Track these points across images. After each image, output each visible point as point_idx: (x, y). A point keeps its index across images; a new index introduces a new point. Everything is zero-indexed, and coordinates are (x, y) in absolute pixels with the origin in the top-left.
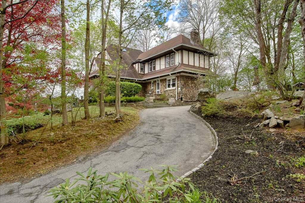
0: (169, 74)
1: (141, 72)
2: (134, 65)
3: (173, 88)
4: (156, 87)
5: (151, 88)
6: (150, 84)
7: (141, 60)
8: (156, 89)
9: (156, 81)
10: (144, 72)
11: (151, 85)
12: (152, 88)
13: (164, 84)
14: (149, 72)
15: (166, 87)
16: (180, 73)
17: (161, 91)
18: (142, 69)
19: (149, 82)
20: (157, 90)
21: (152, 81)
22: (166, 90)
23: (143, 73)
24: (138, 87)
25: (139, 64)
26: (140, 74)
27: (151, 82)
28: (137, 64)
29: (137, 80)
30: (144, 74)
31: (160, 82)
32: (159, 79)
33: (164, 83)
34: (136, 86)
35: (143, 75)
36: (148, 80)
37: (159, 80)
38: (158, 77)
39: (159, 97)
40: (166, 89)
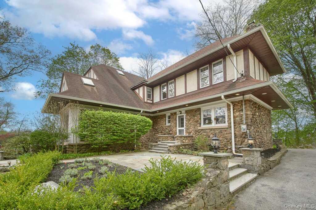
0: (220, 97)
1: (147, 100)
2: (137, 91)
3: (217, 125)
4: (176, 123)
5: (166, 124)
6: (164, 119)
7: (147, 82)
8: (176, 127)
9: (175, 113)
10: (153, 100)
11: (166, 120)
12: (168, 124)
13: (196, 118)
14: (162, 99)
15: (200, 124)
16: (243, 95)
17: (187, 129)
18: (149, 96)
19: (161, 115)
20: (178, 128)
21: (168, 114)
22: (199, 128)
23: (151, 102)
24: (146, 122)
25: (145, 87)
26: (147, 103)
27: (165, 115)
28: (141, 89)
29: (143, 111)
30: (153, 104)
31: (185, 115)
32: (183, 110)
33: (194, 116)
34: (143, 121)
35: (151, 105)
36: (160, 111)
37: (183, 112)
38: (184, 106)
39: (187, 141)
40: (200, 126)
